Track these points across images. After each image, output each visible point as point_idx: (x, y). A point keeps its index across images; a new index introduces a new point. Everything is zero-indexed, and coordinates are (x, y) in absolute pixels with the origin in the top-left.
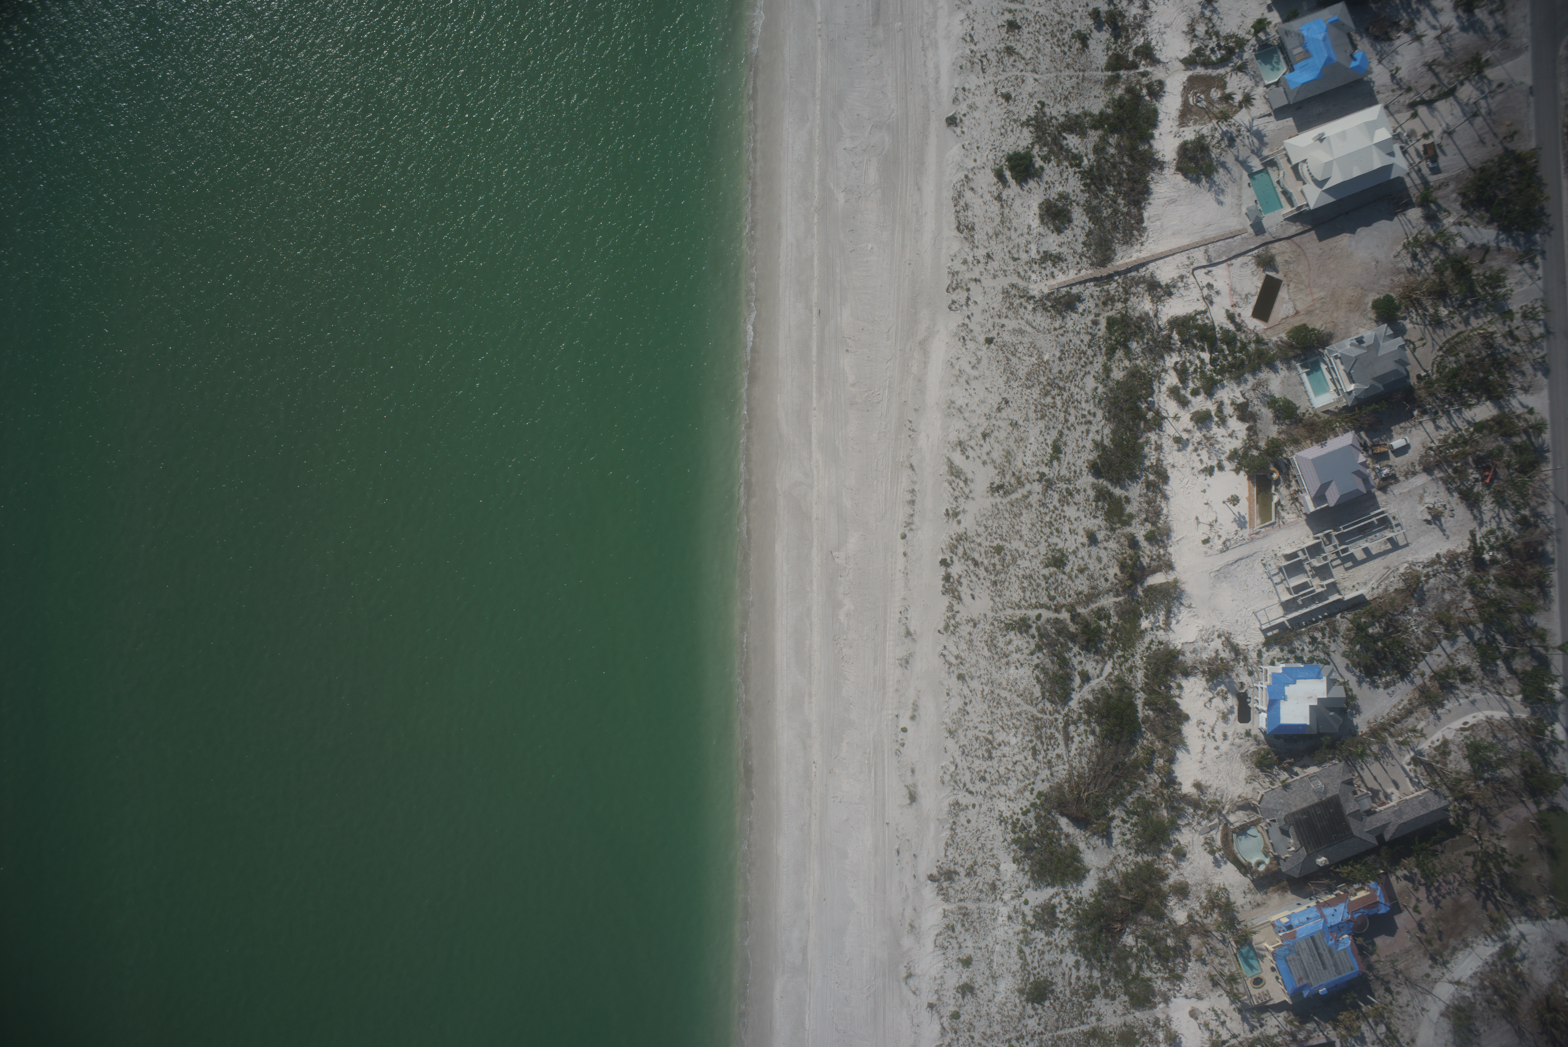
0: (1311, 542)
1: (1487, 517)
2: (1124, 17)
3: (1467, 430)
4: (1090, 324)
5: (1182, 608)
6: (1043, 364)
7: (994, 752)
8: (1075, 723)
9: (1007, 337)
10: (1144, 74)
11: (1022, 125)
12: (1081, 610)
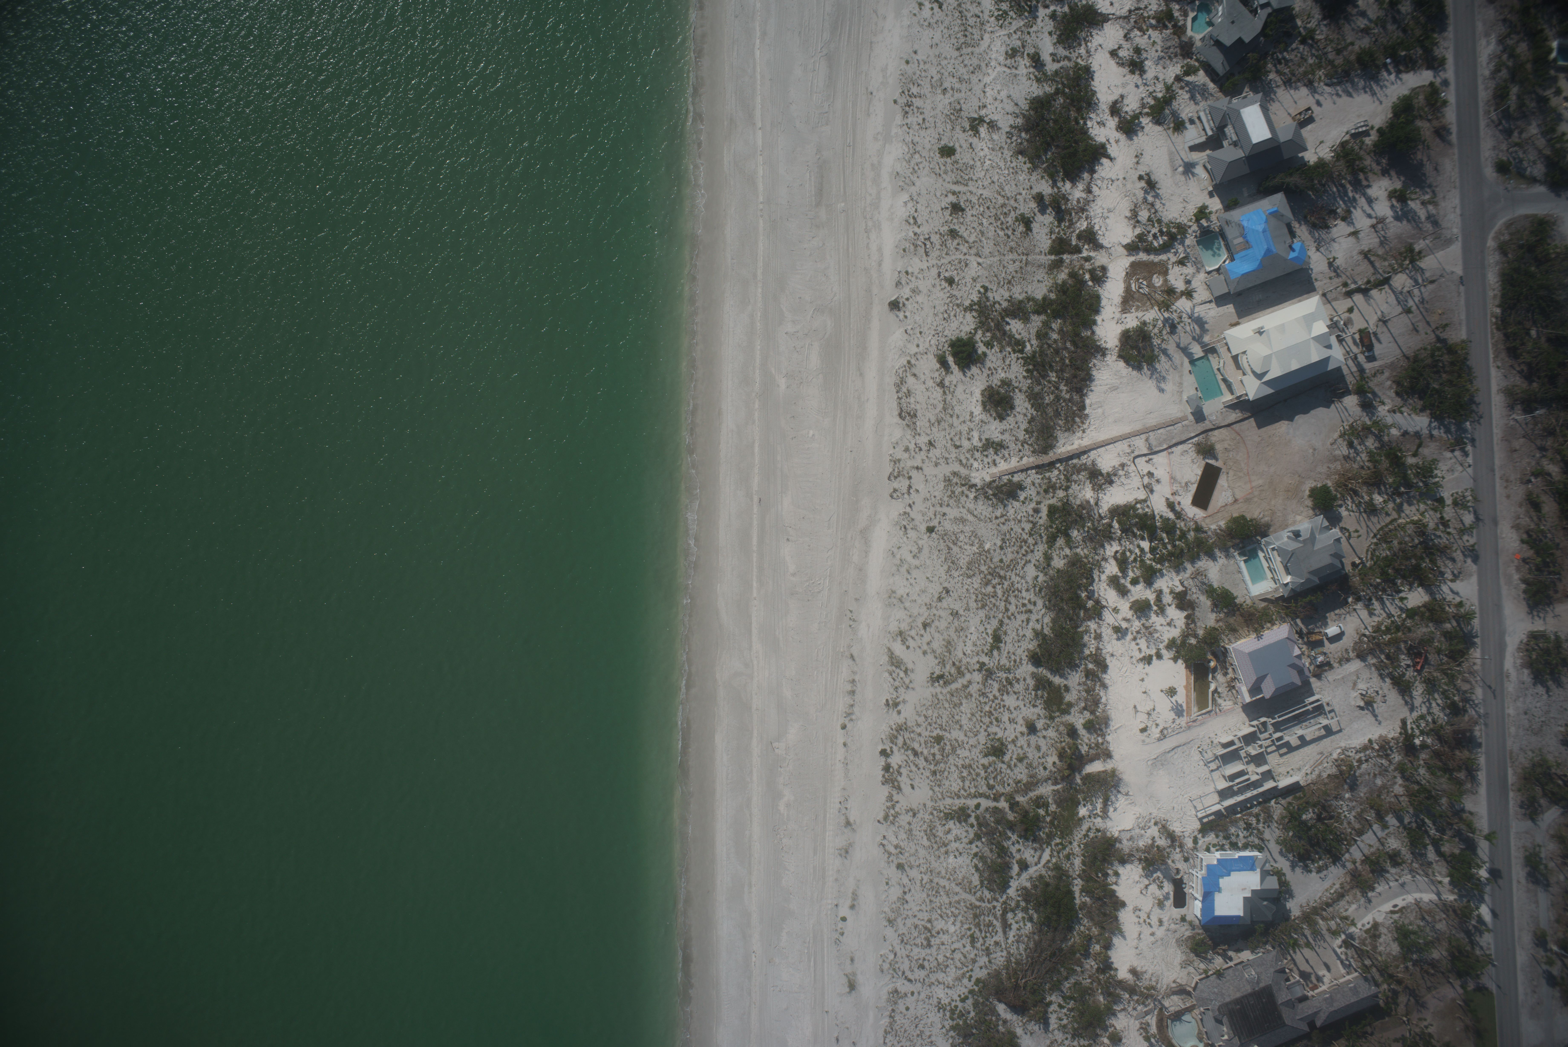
0: (1247, 730)
1: (1418, 701)
2: (1068, 200)
3: (1399, 616)
4: (1031, 512)
5: (1119, 796)
6: (984, 553)
7: (933, 941)
8: (1013, 911)
9: (948, 526)
10: (1088, 259)
11: (965, 310)
12: (1020, 799)
